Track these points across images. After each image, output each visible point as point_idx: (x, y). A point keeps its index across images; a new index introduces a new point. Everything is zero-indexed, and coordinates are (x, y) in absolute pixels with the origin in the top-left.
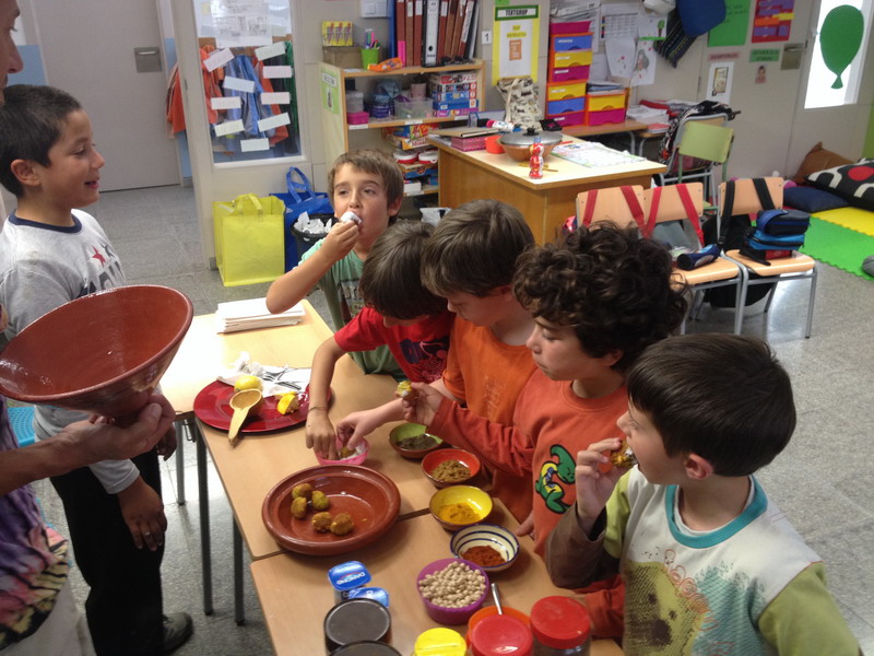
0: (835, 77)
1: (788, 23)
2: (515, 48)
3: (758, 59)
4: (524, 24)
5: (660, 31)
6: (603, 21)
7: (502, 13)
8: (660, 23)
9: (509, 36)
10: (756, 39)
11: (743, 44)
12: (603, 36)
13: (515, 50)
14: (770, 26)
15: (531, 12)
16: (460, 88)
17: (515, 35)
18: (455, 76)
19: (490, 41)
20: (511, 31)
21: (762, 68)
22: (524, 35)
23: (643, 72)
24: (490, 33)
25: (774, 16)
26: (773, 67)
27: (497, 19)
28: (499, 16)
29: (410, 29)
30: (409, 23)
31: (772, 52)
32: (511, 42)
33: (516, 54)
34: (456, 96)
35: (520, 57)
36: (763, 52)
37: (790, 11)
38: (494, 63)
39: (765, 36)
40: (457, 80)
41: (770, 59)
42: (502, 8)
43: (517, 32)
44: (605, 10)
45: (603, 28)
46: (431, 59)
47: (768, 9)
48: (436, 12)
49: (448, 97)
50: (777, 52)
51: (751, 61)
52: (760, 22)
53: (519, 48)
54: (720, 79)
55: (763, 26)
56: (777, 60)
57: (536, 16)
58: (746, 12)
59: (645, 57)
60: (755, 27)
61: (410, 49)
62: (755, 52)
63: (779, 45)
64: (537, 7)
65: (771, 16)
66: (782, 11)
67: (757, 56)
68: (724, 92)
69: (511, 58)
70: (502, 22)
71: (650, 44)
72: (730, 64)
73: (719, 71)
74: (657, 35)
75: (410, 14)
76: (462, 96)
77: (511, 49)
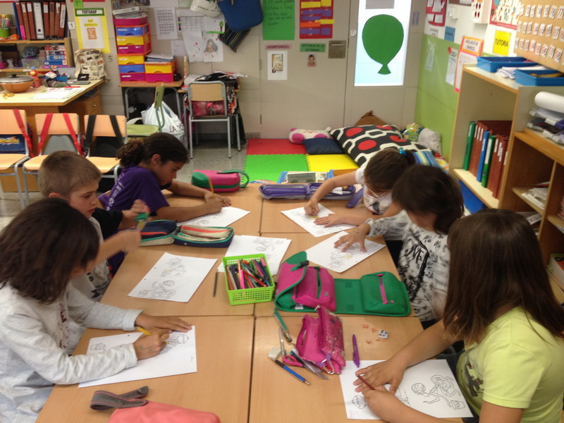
0: (380, 66)
1: (330, 26)
2: (91, 32)
3: (307, 50)
4: (95, 19)
5: (221, 28)
6: (179, 20)
7: (80, 12)
8: (221, 23)
9: (85, 25)
10: (302, 36)
11: (293, 39)
12: (180, 29)
13: (92, 34)
14: (314, 28)
15: (99, 12)
16: (58, 53)
17: (90, 25)
18: (54, 46)
19: (74, 28)
20: (87, 23)
21: (311, 56)
22: (96, 25)
23: (214, 53)
24: (73, 23)
25: (316, 21)
26: (322, 57)
27: (77, 15)
28: (78, 13)
29: (26, 19)
30: (25, 16)
31: (318, 46)
32: (88, 29)
33: (93, 36)
34: (56, 57)
35: (96, 38)
36: (311, 45)
37: (331, 17)
38: (79, 40)
39: (311, 34)
40: (55, 49)
41: (317, 50)
42: (79, 9)
43: (91, 23)
44: (179, 13)
45: (179, 24)
46: (40, 35)
47: (311, 16)
48: (40, 10)
49: (51, 58)
50: (323, 46)
51: (301, 51)
52: (305, 25)
53: (94, 33)
54: (277, 62)
55: (308, 28)
56: (324, 51)
57: (103, 15)
58: (291, 17)
59: (214, 44)
60: (300, 28)
61: (27, 30)
62: (303, 45)
63: (326, 41)
64: (103, 9)
65: (314, 21)
66: (324, 18)
67: (305, 47)
68: (282, 70)
69: (90, 38)
70: (80, 17)
71: (216, 36)
72: (284, 53)
73: (276, 56)
74: (220, 30)
75: (24, 11)
76: (59, 58)
77: (89, 33)
